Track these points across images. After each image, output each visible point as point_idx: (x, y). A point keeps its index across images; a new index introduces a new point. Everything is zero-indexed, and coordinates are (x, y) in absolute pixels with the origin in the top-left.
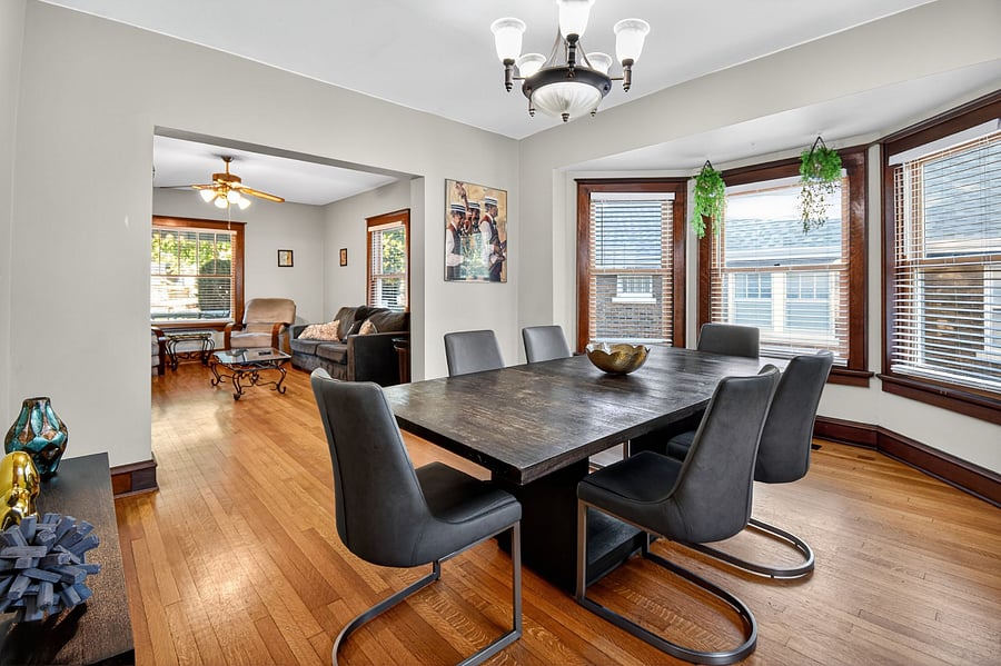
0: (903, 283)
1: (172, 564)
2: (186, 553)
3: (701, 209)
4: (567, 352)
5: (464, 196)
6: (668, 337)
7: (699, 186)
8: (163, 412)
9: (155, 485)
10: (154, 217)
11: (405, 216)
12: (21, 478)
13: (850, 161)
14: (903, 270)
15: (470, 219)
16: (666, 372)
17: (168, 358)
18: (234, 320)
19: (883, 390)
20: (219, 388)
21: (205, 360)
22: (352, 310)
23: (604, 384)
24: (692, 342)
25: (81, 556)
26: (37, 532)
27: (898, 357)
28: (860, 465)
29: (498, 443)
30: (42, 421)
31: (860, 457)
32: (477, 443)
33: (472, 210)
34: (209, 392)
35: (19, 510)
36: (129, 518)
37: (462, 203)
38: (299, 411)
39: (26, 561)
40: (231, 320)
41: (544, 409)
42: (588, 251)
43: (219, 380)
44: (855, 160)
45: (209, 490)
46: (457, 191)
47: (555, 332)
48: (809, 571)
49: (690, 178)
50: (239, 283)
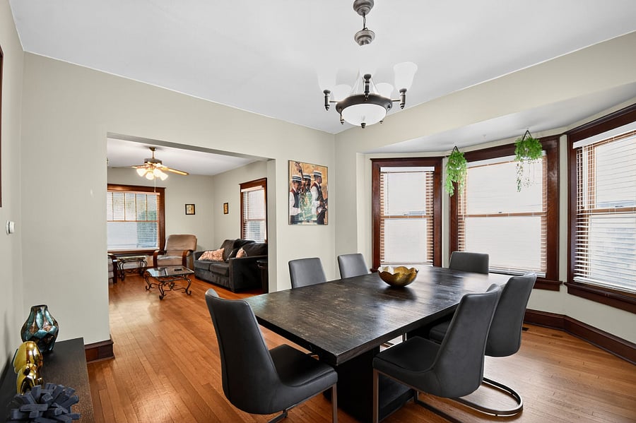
0: (582, 224)
1: (124, 406)
2: (132, 399)
3: (451, 177)
4: (366, 270)
5: (300, 171)
6: (431, 259)
7: (450, 163)
8: (116, 307)
9: (112, 355)
10: (108, 184)
11: (263, 183)
12: (31, 358)
13: (548, 146)
14: (582, 216)
15: (305, 185)
16: (428, 284)
17: (119, 273)
18: (159, 248)
19: (568, 292)
20: (150, 292)
21: (141, 273)
22: (232, 241)
23: (389, 293)
24: (445, 263)
25: (68, 409)
26: (42, 395)
27: (578, 272)
28: (553, 341)
29: (322, 337)
30: (43, 320)
31: (553, 335)
32: (309, 337)
33: (306, 179)
34: (144, 295)
35: (31, 377)
36: (97, 376)
37: (299, 175)
38: (198, 306)
39: (36, 413)
40: (157, 248)
41: (351, 312)
42: (379, 204)
43: (150, 287)
44: (551, 145)
45: (145, 359)
46: (296, 168)
47: (359, 257)
48: (519, 411)
49: (444, 157)
50: (162, 226)
